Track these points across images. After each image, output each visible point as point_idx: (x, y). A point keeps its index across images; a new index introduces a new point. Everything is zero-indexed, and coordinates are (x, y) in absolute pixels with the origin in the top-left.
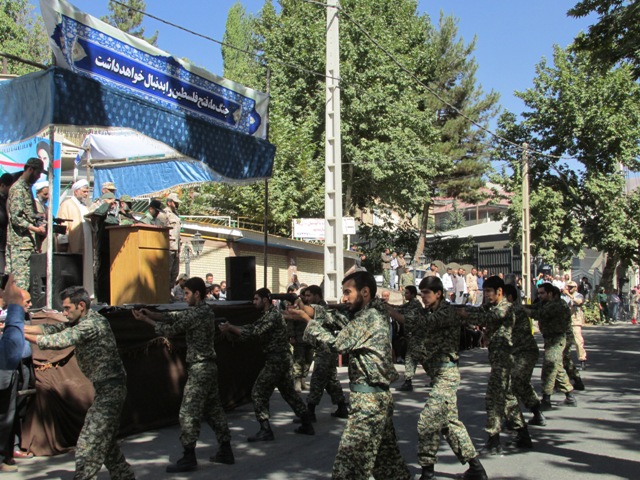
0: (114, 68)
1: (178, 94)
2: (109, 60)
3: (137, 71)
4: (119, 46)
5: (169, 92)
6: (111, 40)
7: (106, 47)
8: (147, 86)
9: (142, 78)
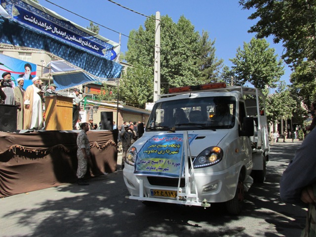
0: (34, 22)
1: (71, 38)
2: (32, 17)
3: (48, 25)
4: (38, 12)
5: (66, 37)
6: (34, 9)
7: (31, 11)
8: (54, 32)
9: (51, 28)
